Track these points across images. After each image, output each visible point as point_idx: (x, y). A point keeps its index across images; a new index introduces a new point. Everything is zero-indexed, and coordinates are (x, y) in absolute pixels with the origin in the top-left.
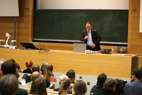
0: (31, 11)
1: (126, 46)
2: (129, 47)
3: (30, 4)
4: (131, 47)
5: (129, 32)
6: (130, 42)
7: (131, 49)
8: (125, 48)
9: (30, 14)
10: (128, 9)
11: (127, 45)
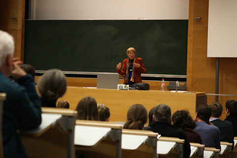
0: (21, 22)
1: (184, 80)
2: (189, 82)
3: (19, 11)
4: (192, 83)
5: (189, 56)
6: (191, 74)
7: (192, 85)
8: (182, 83)
9: (18, 28)
10: (188, 19)
11: (186, 79)
